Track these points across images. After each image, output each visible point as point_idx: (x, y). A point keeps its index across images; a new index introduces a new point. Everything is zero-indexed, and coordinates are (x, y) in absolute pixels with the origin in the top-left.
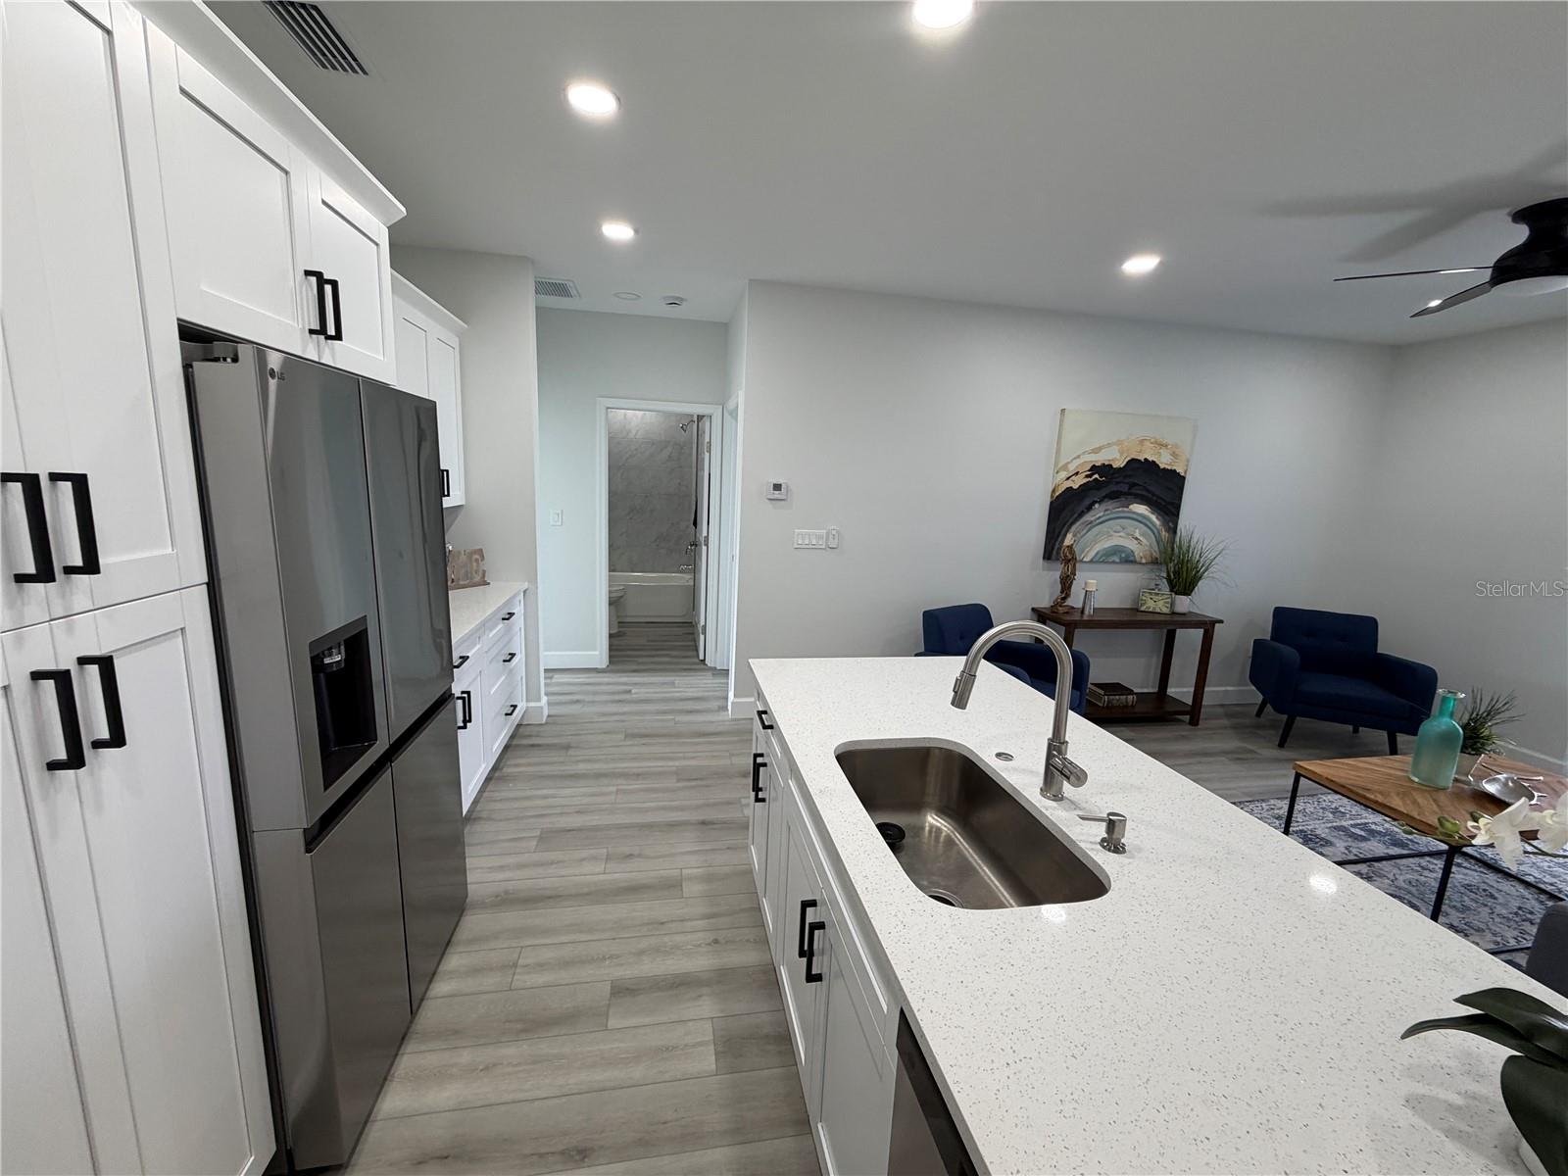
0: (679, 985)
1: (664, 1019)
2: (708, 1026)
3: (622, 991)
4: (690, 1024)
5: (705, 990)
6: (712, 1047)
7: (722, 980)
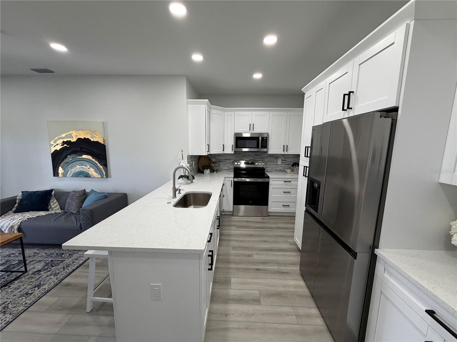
0: (240, 300)
1: (244, 291)
2: (232, 287)
3: (257, 301)
4: (236, 289)
5: (232, 297)
6: (232, 282)
7: (226, 300)
